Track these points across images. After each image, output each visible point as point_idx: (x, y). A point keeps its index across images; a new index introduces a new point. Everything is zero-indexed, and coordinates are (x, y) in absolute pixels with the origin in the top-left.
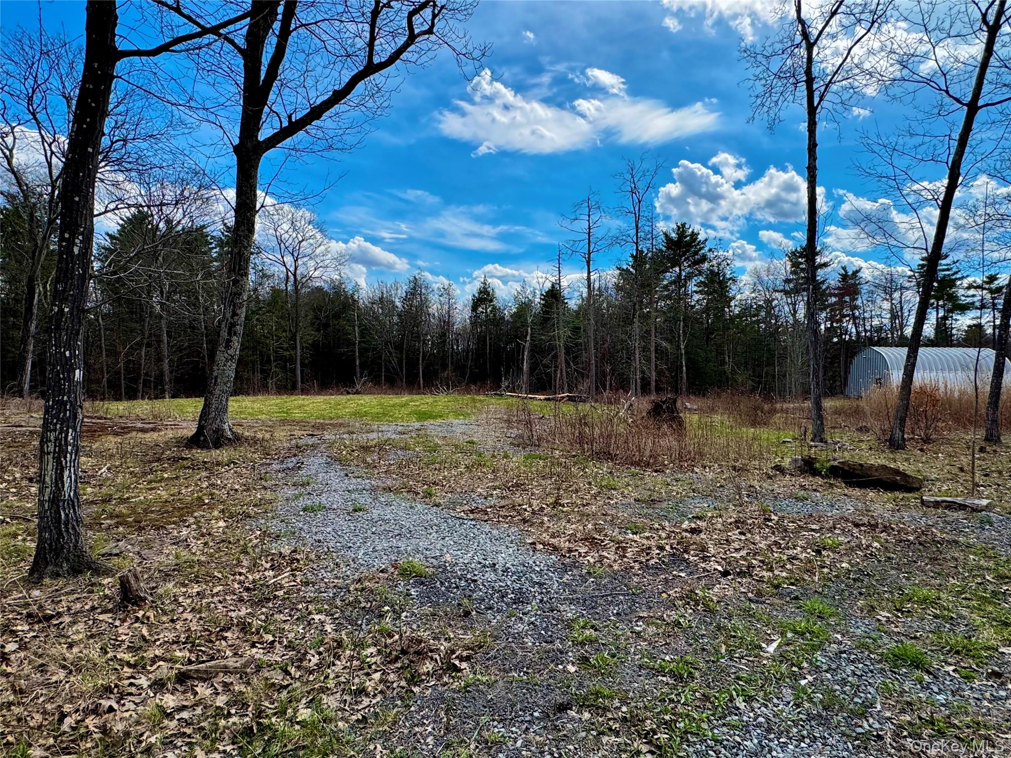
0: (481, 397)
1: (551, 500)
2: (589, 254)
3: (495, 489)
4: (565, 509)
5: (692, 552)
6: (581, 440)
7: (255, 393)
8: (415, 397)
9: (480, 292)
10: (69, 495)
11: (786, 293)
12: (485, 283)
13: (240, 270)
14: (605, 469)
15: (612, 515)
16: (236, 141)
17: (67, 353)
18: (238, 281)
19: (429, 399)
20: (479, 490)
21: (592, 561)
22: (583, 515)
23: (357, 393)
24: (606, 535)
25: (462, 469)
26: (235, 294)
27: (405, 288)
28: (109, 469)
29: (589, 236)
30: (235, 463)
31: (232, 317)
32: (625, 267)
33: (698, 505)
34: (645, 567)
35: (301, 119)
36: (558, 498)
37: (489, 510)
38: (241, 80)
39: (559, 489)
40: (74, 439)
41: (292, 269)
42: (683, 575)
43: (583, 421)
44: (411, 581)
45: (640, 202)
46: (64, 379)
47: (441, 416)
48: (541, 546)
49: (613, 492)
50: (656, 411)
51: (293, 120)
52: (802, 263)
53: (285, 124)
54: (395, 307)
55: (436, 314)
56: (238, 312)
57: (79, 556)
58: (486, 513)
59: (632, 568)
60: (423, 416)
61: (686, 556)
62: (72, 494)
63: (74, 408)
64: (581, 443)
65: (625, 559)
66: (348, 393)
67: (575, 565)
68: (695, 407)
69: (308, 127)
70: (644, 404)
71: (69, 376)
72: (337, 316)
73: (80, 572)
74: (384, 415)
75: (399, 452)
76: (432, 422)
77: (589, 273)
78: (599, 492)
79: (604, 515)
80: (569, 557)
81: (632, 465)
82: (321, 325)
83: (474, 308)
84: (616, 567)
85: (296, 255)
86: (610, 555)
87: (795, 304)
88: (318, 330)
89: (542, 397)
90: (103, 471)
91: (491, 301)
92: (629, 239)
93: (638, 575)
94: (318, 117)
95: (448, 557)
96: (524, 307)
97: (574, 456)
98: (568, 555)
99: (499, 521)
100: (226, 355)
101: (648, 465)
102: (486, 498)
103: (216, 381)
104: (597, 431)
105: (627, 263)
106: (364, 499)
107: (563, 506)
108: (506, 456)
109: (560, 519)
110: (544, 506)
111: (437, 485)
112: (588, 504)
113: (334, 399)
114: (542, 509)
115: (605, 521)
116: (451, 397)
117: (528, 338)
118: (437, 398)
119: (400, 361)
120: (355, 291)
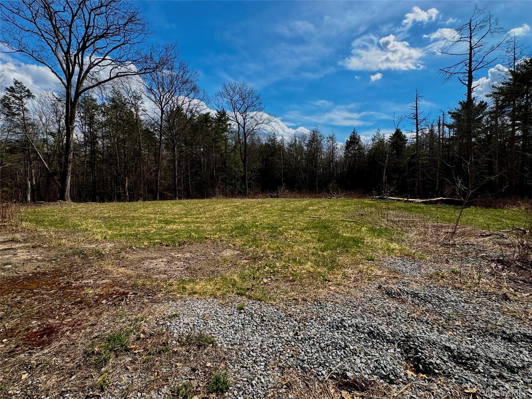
9: (351, 138)
27: (308, 138)
41: (242, 124)
54: (303, 149)
72: (272, 155)
82: (265, 160)
83: (347, 148)
88: (262, 163)
89: (419, 201)
91: (358, 142)
117: (387, 161)
119: (306, 178)
120: (282, 141)
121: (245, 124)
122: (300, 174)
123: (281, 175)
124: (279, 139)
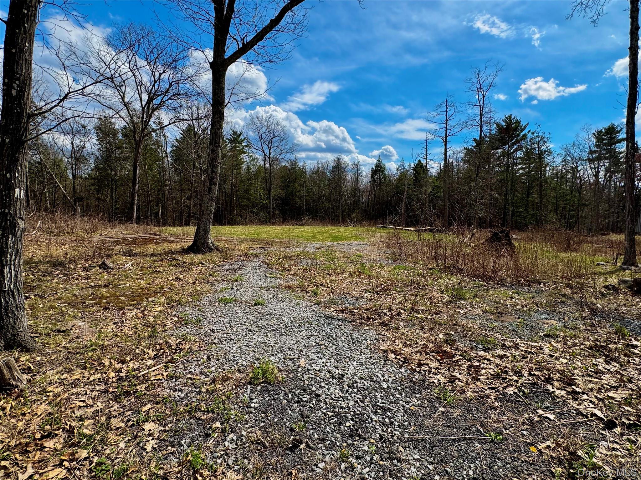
0: (374, 229)
1: (408, 305)
2: (446, 137)
3: (366, 293)
4: (419, 316)
5: (556, 383)
6: (436, 257)
7: (246, 224)
8: (334, 228)
9: (376, 166)
10: (10, 287)
11: (589, 160)
12: (379, 161)
13: (215, 143)
14: (455, 280)
15: (463, 326)
16: (211, 60)
17: (8, 175)
18: (214, 151)
19: (342, 229)
20: (354, 292)
21: (442, 380)
22: (435, 322)
23: (302, 225)
24: (457, 349)
25: (346, 275)
26: (213, 159)
27: (332, 164)
28: (132, 264)
29: (447, 125)
30: (203, 264)
31: (212, 173)
32: (470, 147)
33: (546, 321)
34: (504, 398)
35: (251, 41)
36: (414, 304)
37: (356, 311)
38: (213, 20)
39: (416, 296)
40: (14, 243)
41: (268, 154)
42: (552, 417)
43: (438, 245)
44: (259, 388)
45: (484, 97)
46: (5, 195)
47: (346, 239)
48: (393, 356)
49: (463, 302)
50: (495, 238)
51: (245, 43)
52: (605, 139)
53: (241, 46)
54: (326, 175)
55: (350, 180)
56: (215, 170)
57: (14, 335)
58: (353, 314)
59: (487, 396)
60: (335, 238)
61: (550, 387)
62: (12, 286)
63: (14, 219)
64: (436, 260)
65: (478, 383)
66: (297, 225)
67: (423, 384)
68: (519, 237)
69: (255, 47)
70: (484, 235)
71: (9, 193)
72: (293, 181)
73: (12, 348)
74: (313, 238)
75: (309, 261)
76: (340, 242)
77: (446, 149)
78: (450, 301)
79: (455, 325)
80: (419, 372)
81: (477, 277)
82: (285, 187)
83: (372, 176)
84: (469, 394)
85: (270, 146)
86: (462, 375)
87: (598, 168)
88: (283, 190)
89: (412, 229)
90: (128, 265)
91: (383, 171)
92: (475, 123)
93: (495, 409)
94: (261, 39)
95: (302, 362)
96: (403, 174)
97: (431, 269)
98: (418, 369)
99: (361, 323)
100: (209, 197)
101: (490, 278)
102: (357, 300)
103: (203, 213)
104: (449, 252)
105: (471, 144)
106: (266, 295)
107: (419, 313)
108: (381, 267)
109: (414, 325)
110: (402, 311)
111: (324, 286)
112: (440, 312)
113: (286, 228)
114: (399, 314)
115: (456, 331)
116: (355, 228)
117: (405, 193)
118: (347, 229)
119: (329, 208)
120: (304, 167)
121: (270, 154)
122: (323, 203)
123: (303, 204)
124: (301, 164)
